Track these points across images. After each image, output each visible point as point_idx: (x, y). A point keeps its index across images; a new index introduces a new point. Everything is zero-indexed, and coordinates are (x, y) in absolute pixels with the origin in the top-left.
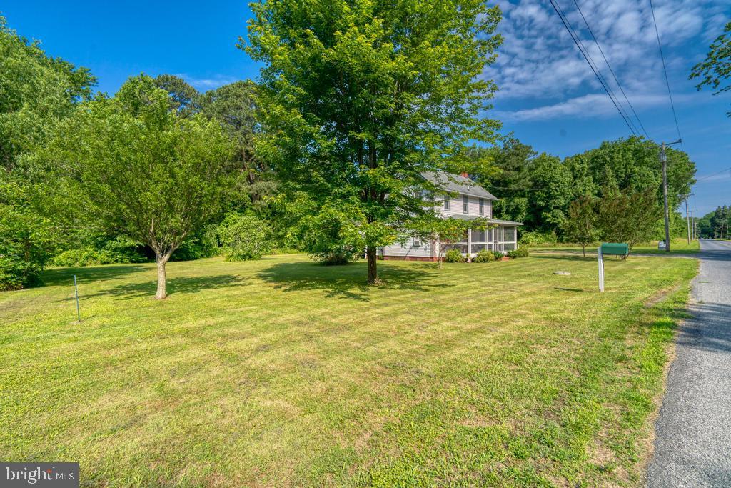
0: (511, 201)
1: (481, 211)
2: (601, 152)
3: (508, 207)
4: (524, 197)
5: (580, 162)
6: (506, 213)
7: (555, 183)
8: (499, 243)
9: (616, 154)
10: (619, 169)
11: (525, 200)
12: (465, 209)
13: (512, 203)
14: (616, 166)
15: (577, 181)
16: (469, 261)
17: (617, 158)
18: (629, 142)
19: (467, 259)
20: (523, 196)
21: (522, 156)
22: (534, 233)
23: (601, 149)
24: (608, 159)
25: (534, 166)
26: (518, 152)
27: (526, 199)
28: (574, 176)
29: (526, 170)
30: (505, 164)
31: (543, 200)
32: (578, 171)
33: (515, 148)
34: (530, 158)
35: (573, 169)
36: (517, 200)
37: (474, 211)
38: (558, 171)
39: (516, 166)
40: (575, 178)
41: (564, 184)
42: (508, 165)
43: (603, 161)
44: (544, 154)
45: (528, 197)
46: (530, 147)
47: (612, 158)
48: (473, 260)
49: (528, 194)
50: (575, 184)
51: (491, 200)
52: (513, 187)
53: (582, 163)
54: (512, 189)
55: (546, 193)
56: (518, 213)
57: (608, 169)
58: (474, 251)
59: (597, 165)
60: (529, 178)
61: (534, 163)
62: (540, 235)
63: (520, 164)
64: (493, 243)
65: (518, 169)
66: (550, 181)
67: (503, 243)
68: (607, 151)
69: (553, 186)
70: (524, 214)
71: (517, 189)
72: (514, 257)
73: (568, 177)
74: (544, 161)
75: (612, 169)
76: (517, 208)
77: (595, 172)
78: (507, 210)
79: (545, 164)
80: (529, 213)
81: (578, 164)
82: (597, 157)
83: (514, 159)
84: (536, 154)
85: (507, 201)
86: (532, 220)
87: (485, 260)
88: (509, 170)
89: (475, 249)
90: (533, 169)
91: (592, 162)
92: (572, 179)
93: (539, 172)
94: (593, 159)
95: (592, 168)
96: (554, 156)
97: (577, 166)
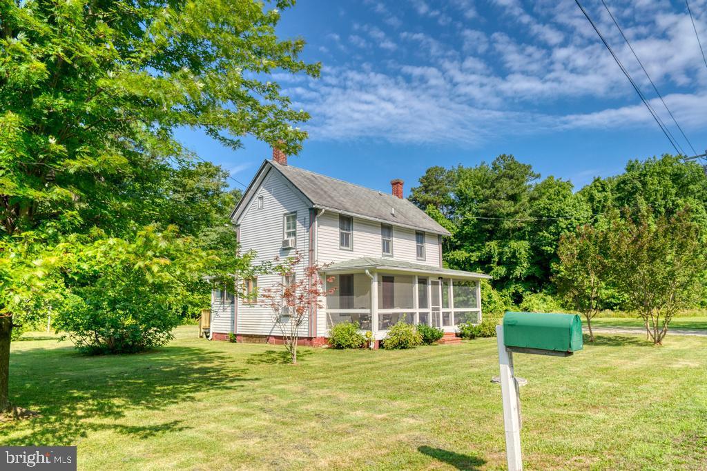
0: (504, 246)
1: (420, 253)
2: (629, 175)
3: (501, 254)
4: (525, 240)
5: (601, 189)
6: (499, 264)
7: (567, 219)
8: (442, 310)
9: (648, 178)
10: (656, 200)
11: (525, 245)
12: (387, 247)
13: (506, 249)
14: (651, 196)
15: (598, 216)
16: (372, 346)
17: (652, 184)
18: (664, 162)
19: (369, 342)
20: (522, 238)
21: (518, 179)
22: (541, 295)
23: (628, 170)
24: (639, 185)
25: (537, 195)
26: (511, 173)
27: (527, 242)
28: (593, 210)
29: (525, 199)
30: (493, 190)
31: (550, 245)
32: (599, 202)
33: (508, 167)
34: (532, 183)
35: (591, 199)
36: (513, 244)
37: (404, 253)
38: (569, 201)
39: (511, 193)
40: (595, 211)
41: (578, 220)
42: (497, 191)
43: (633, 188)
44: (551, 178)
45: (529, 240)
46: (529, 167)
47: (644, 184)
48: (381, 345)
49: (529, 236)
50: (596, 221)
51: (439, 236)
52: (507, 224)
53: (604, 190)
54: (507, 227)
55: (554, 234)
56: (516, 264)
57: (641, 200)
58: (384, 326)
59: (625, 193)
60: (529, 211)
61: (537, 189)
62: (549, 298)
63: (516, 191)
64: (429, 310)
65: (513, 198)
66: (558, 216)
67: (452, 310)
68: (636, 174)
69: (563, 223)
70: (525, 265)
71: (512, 226)
72: (472, 337)
73: (585, 211)
74: (550, 186)
75: (647, 199)
76: (514, 256)
77: (622, 205)
78: (500, 259)
79: (551, 191)
80: (533, 264)
81: (599, 192)
82: (624, 182)
83: (506, 183)
84: (538, 176)
85: (500, 246)
86: (537, 275)
87: (402, 345)
88: (499, 199)
89: (386, 322)
90: (535, 199)
91: (618, 190)
92: (591, 213)
93: (543, 202)
94: (618, 185)
95: (618, 199)
96: (564, 180)
97: (598, 196)
